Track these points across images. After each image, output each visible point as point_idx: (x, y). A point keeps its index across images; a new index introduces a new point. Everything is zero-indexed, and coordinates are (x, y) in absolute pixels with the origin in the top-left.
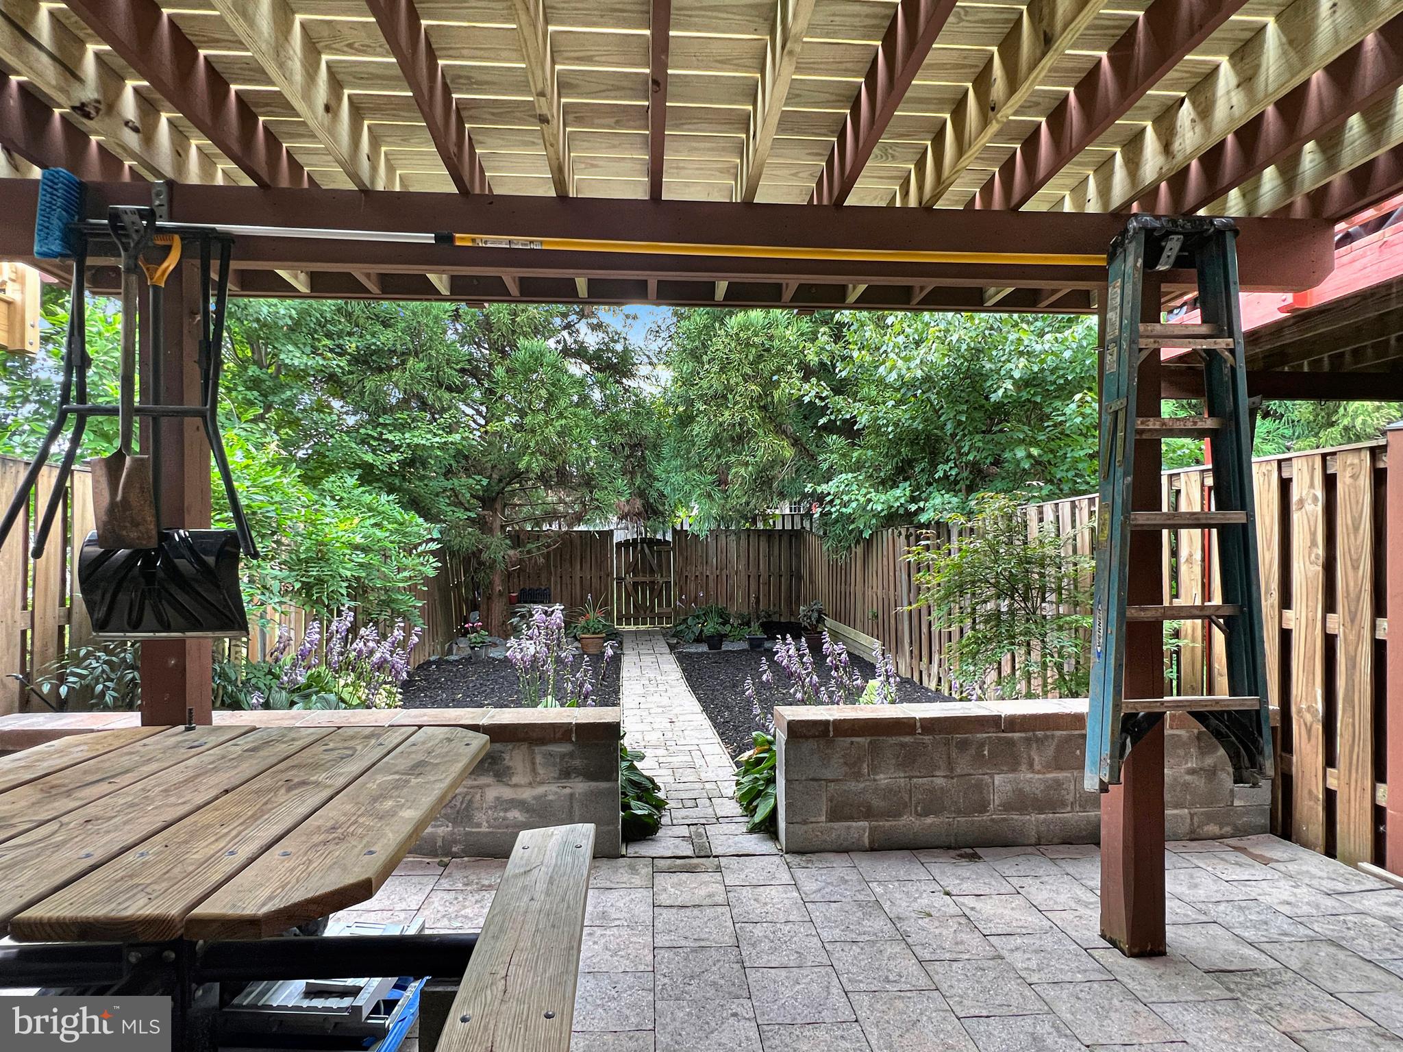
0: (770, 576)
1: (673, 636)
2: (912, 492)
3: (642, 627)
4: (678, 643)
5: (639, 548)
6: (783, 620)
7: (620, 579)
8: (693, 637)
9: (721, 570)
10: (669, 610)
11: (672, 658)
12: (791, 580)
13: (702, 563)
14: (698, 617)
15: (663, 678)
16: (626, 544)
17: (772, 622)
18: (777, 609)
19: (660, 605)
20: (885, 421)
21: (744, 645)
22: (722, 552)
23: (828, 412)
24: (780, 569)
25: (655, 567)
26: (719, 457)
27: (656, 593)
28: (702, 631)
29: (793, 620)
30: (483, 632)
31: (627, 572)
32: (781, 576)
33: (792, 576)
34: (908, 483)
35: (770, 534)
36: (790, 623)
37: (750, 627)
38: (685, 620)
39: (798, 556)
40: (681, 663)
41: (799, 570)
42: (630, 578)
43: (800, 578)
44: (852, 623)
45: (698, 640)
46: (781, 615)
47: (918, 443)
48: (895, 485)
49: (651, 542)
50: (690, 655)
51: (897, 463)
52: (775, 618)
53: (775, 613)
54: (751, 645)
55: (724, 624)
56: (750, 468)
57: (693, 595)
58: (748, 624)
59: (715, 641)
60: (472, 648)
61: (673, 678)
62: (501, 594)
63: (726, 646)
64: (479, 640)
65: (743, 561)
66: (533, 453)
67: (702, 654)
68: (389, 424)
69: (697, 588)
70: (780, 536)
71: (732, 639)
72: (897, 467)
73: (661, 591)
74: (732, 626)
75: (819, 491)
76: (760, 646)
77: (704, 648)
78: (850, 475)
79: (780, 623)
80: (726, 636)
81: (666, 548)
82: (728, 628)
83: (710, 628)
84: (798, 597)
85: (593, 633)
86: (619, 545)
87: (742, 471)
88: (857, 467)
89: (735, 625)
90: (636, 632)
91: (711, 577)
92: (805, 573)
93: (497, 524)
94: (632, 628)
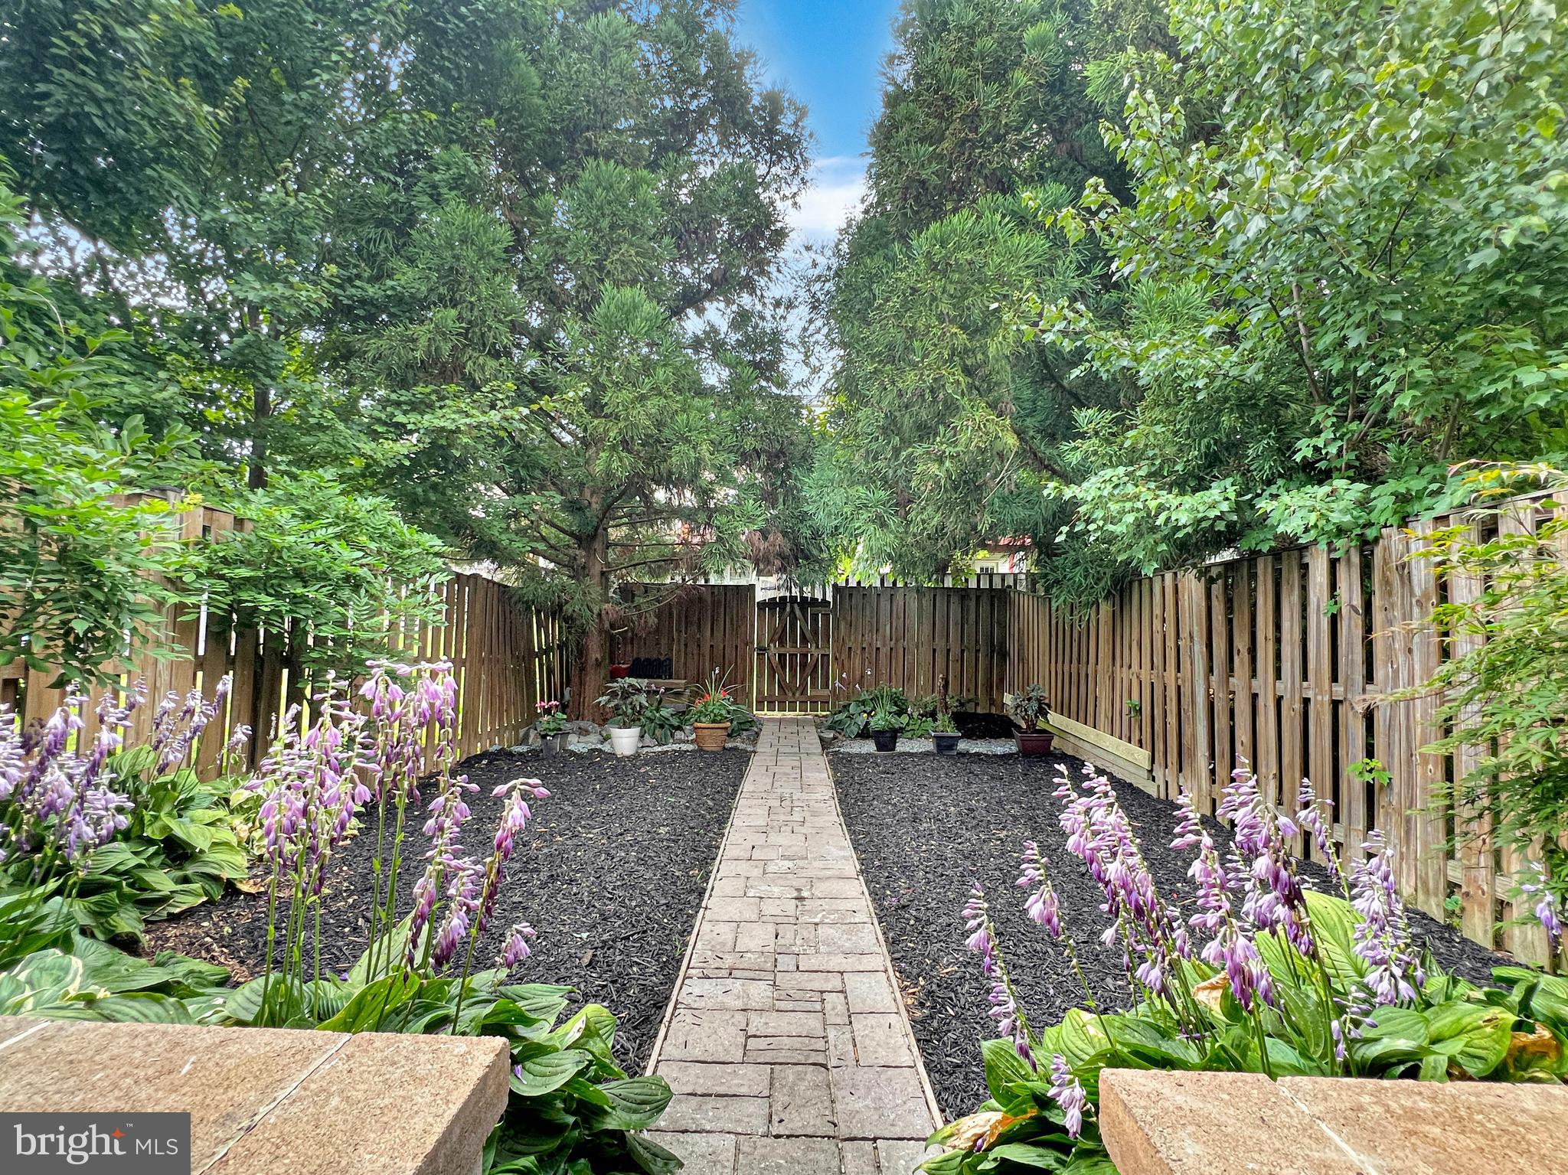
0: (963, 651)
1: (830, 728)
2: (1239, 494)
3: (789, 714)
4: (835, 738)
5: (788, 609)
6: (979, 711)
7: (762, 650)
8: (855, 730)
9: (897, 640)
10: (826, 692)
11: (822, 761)
12: (992, 657)
13: (871, 631)
14: (863, 703)
15: (804, 796)
16: (772, 604)
17: (966, 713)
18: (972, 696)
19: (814, 685)
20: (1190, 371)
21: (929, 746)
22: (898, 618)
23: (1089, 357)
24: (977, 641)
25: (808, 635)
26: (897, 451)
27: (809, 670)
28: (867, 723)
29: (993, 711)
30: (560, 715)
31: (771, 640)
32: (977, 651)
33: (992, 652)
34: (1231, 480)
35: (964, 594)
36: (990, 715)
37: (935, 720)
38: (846, 707)
39: (1002, 626)
40: (835, 770)
41: (1003, 643)
42: (774, 650)
43: (1004, 655)
44: (1090, 719)
45: (864, 734)
46: (977, 704)
47: (1255, 406)
48: (1202, 486)
49: (806, 603)
50: (849, 759)
51: (1208, 447)
52: (970, 708)
53: (970, 701)
54: (938, 746)
55: (899, 713)
56: (947, 464)
57: (858, 673)
58: (933, 715)
59: (886, 739)
60: (544, 737)
61: (818, 796)
62: (598, 664)
63: (903, 746)
64: (552, 726)
65: (927, 628)
66: (613, 448)
67: (865, 757)
68: (405, 403)
69: (863, 663)
70: (978, 598)
71: (909, 735)
72: (1206, 455)
73: (816, 666)
74: (911, 716)
75: (1066, 497)
76: (951, 747)
77: (869, 747)
78: (1121, 470)
79: (975, 714)
80: (901, 730)
81: (824, 610)
82: (905, 719)
83: (880, 720)
84: (1001, 680)
85: (714, 721)
86: (762, 605)
87: (934, 468)
88: (1133, 457)
89: (915, 715)
90: (780, 721)
91: (884, 651)
92: (1013, 649)
93: (596, 570)
94: (777, 714)
